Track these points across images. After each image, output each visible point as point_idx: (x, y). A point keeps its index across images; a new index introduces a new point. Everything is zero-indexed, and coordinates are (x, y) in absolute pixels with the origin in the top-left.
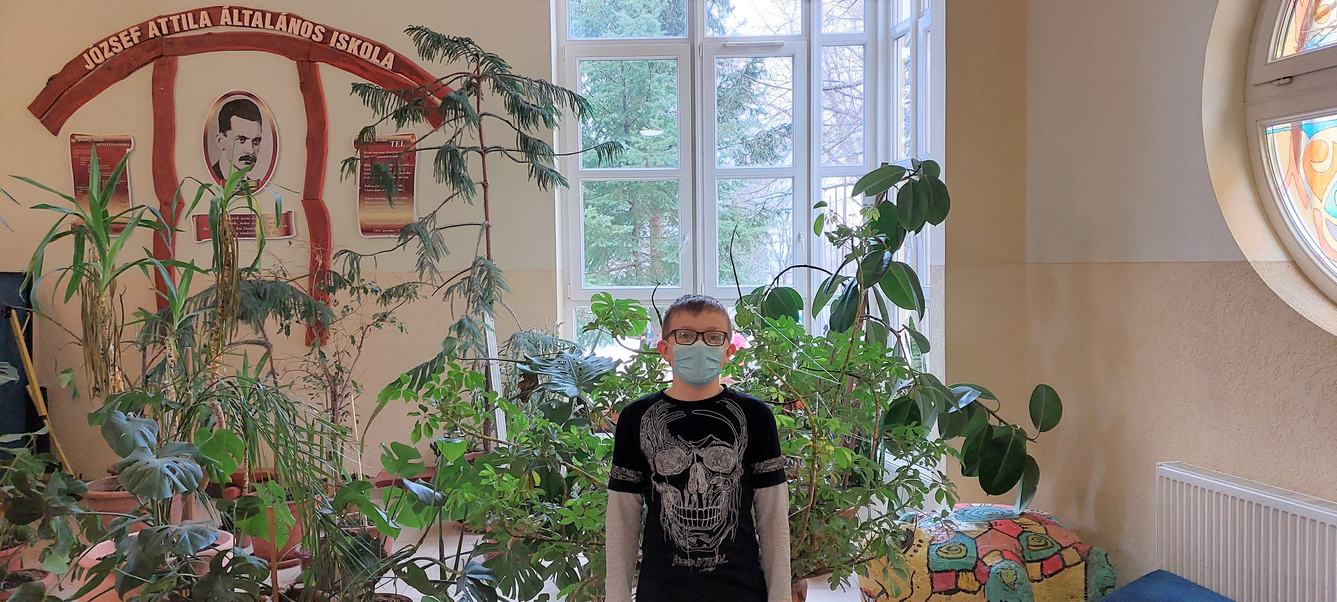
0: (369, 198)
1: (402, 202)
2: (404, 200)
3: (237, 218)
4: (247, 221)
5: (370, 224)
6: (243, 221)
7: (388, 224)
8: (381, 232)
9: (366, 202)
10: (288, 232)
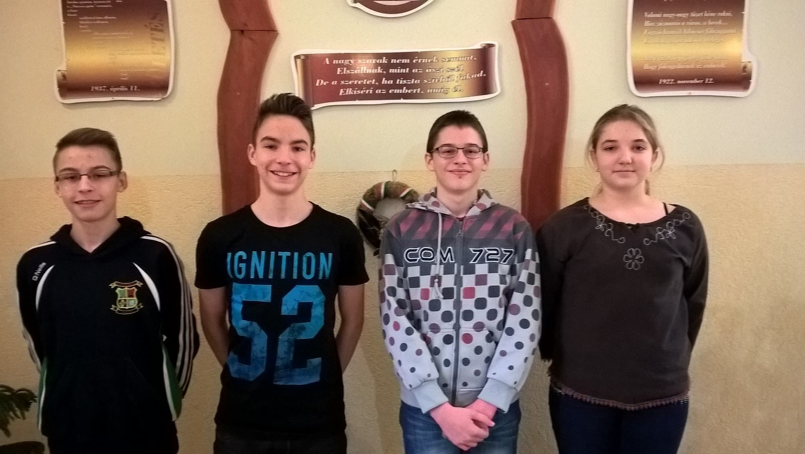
0: (652, 15)
1: (720, 22)
2: (724, 19)
3: (384, 61)
4: (403, 66)
5: (653, 68)
6: (395, 66)
7: (688, 67)
8: (675, 86)
9: (647, 23)
10: (484, 86)
